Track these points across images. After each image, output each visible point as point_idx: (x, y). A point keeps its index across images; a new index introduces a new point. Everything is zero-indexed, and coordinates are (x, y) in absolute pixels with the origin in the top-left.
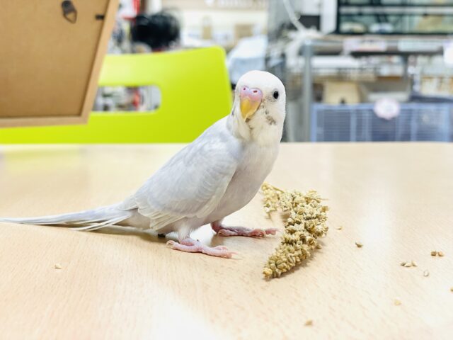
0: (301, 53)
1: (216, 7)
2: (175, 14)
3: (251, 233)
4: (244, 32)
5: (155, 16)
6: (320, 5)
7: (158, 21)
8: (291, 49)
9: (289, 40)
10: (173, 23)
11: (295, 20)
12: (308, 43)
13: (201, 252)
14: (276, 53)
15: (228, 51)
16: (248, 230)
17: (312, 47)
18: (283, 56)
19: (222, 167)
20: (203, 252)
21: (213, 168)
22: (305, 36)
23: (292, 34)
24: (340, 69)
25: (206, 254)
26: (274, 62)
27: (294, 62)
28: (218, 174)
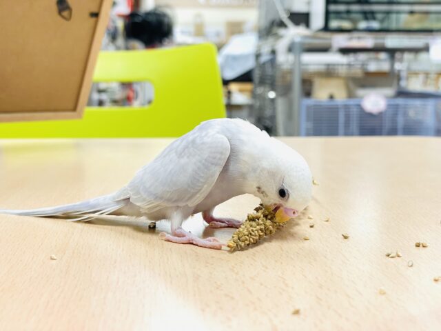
0: (290, 49)
1: (207, 5)
2: (168, 12)
4: (235, 29)
5: (148, 14)
6: (309, 3)
7: (151, 19)
8: (282, 46)
9: (278, 37)
10: (166, 20)
11: (284, 17)
12: (298, 40)
13: (192, 244)
14: (266, 49)
15: (220, 47)
16: (238, 221)
17: (301, 44)
18: (273, 52)
20: (194, 243)
21: (206, 160)
22: (294, 33)
23: (282, 31)
24: (328, 65)
25: (197, 245)
26: (265, 58)
27: (284, 59)
28: (209, 165)
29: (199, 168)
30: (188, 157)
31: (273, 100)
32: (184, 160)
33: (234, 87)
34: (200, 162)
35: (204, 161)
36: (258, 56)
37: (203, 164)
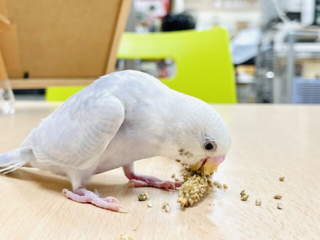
0: (286, 40)
1: (223, 9)
2: (193, 14)
3: (161, 185)
4: (243, 26)
5: (179, 16)
6: (301, 5)
8: (279, 37)
9: (276, 30)
11: (281, 15)
12: (292, 33)
13: (90, 203)
14: (266, 39)
15: (232, 38)
16: (160, 181)
17: (294, 36)
18: (272, 43)
19: (105, 125)
20: (93, 202)
22: (289, 27)
23: (279, 26)
24: (315, 53)
26: (265, 48)
27: (280, 48)
28: (100, 132)
29: (89, 135)
30: (79, 120)
31: (271, 80)
32: (75, 124)
33: (241, 70)
34: (91, 128)
35: (94, 128)
36: (260, 45)
37: (94, 132)
